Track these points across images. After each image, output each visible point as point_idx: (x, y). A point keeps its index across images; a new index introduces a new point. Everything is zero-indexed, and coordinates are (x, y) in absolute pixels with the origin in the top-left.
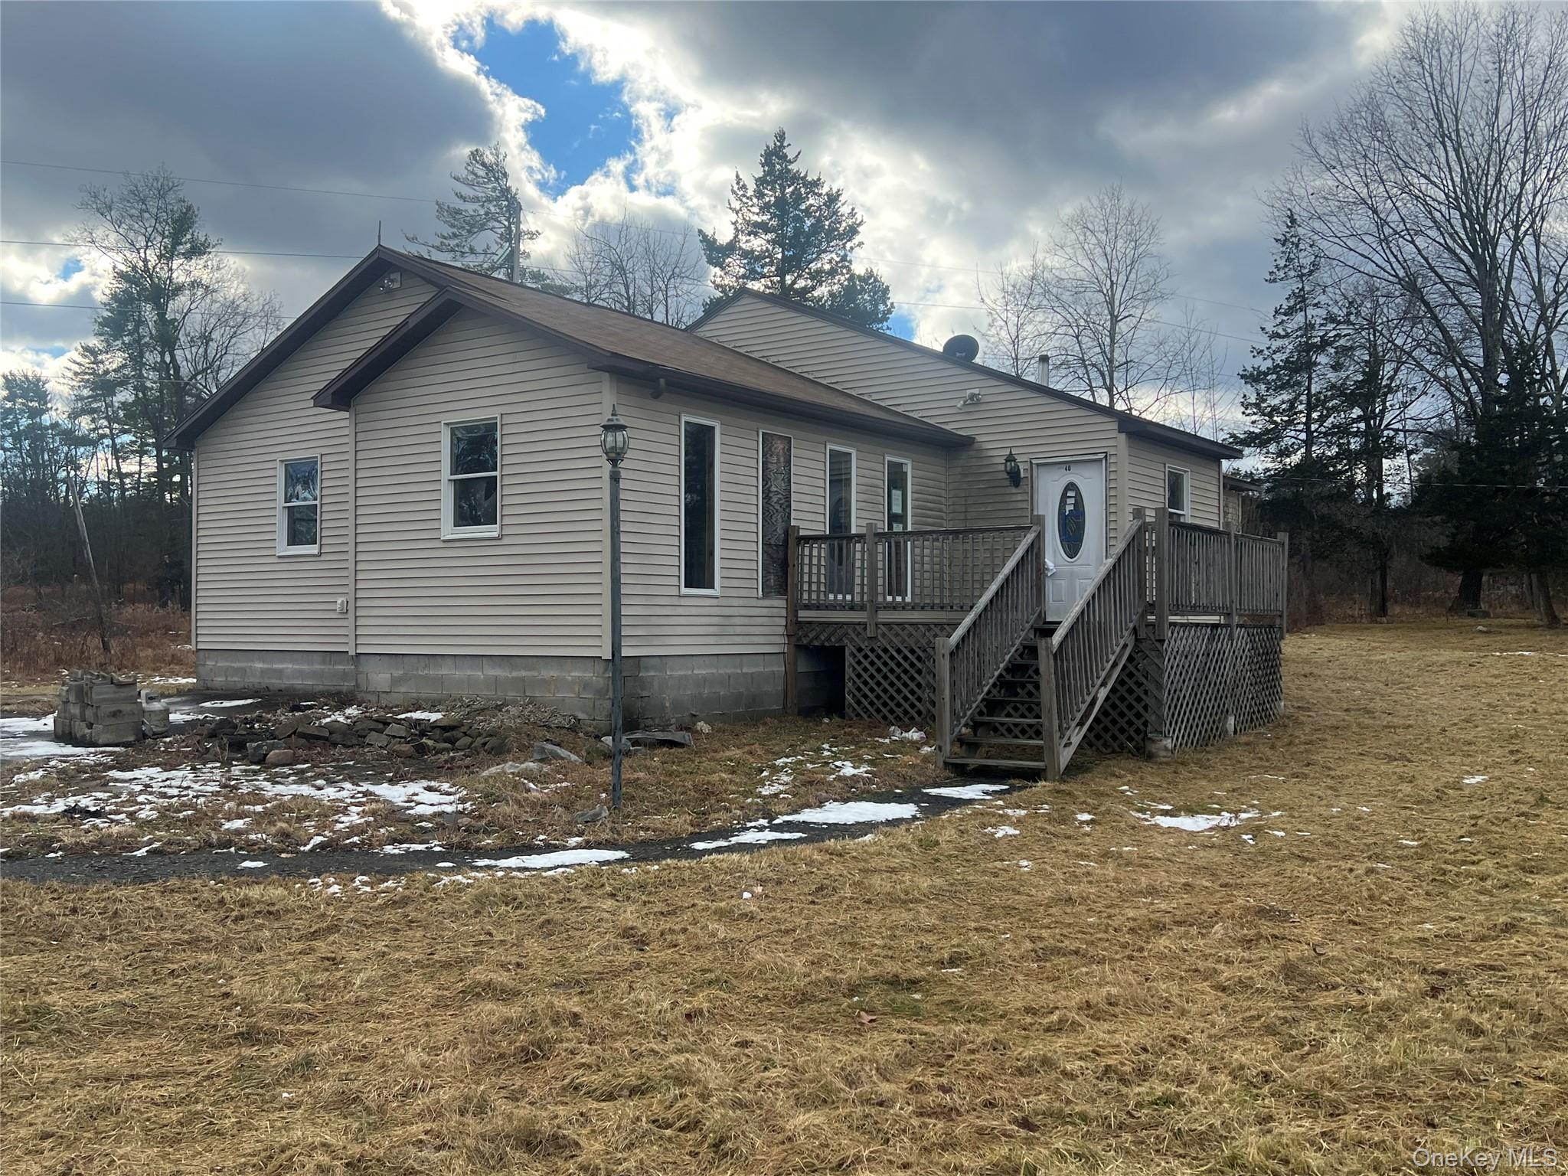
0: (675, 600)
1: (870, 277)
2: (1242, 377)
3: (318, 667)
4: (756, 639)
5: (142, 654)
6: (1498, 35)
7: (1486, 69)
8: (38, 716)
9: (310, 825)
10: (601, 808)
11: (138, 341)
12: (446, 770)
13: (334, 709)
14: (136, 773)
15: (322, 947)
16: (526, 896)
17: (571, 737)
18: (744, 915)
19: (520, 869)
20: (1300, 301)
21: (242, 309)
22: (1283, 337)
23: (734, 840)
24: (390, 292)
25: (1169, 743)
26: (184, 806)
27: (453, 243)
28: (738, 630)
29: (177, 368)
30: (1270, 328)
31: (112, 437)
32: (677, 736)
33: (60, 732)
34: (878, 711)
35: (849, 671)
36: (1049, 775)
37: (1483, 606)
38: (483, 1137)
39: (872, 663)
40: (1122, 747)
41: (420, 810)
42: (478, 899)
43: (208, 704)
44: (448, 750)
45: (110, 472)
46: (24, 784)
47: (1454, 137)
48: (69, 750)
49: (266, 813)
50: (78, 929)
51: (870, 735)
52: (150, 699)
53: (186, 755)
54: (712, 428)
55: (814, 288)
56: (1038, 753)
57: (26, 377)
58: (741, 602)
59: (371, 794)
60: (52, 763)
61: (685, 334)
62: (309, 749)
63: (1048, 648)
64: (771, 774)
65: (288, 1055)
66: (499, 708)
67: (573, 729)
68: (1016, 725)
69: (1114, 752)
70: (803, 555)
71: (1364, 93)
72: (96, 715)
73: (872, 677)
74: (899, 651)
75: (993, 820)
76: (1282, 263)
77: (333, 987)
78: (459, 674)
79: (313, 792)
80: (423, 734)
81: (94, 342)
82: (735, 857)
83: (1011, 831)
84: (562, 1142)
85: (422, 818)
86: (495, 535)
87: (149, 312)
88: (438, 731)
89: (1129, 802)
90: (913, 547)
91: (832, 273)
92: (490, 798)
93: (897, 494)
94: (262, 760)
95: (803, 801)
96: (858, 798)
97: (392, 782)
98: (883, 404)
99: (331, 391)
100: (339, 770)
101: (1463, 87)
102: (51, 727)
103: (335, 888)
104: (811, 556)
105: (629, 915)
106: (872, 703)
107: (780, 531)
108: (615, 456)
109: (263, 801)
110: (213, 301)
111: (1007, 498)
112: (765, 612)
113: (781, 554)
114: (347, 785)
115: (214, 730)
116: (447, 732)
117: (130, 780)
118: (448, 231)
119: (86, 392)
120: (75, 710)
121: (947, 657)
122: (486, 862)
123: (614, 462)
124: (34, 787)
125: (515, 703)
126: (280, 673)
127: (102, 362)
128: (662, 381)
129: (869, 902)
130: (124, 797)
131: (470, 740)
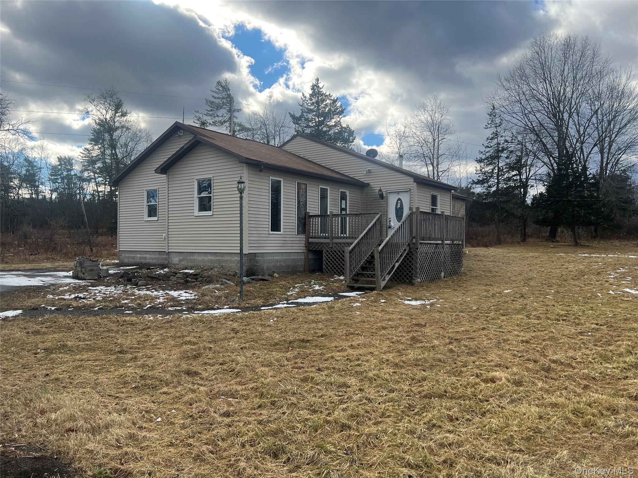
0: (267, 236)
1: (347, 128)
2: (476, 161)
3: (157, 256)
4: (295, 248)
5: (104, 253)
6: (564, 45)
7: (560, 56)
8: (67, 271)
9: (147, 302)
10: (236, 298)
11: (103, 146)
12: (193, 288)
13: (160, 269)
14: (97, 288)
15: (145, 333)
16: (206, 320)
17: (233, 278)
18: (268, 325)
19: (207, 314)
20: (496, 135)
21: (138, 135)
22: (490, 147)
23: (274, 307)
24: (180, 136)
25: (419, 280)
26: (110, 297)
27: (211, 113)
28: (289, 245)
29: (117, 155)
30: (486, 144)
31: (95, 179)
32: (266, 278)
33: (74, 276)
34: (333, 270)
35: (324, 258)
36: (377, 289)
37: (558, 239)
38: (176, 371)
39: (331, 256)
40: (405, 281)
41: (181, 298)
42: (192, 321)
43: (122, 268)
44: (195, 282)
45: (94, 191)
46: (62, 290)
47: (549, 80)
48: (77, 281)
49: (135, 299)
50: (76, 327)
51: (328, 278)
52: (102, 266)
53: (113, 283)
54: (280, 181)
55: (329, 131)
56: (374, 283)
57: (65, 157)
58: (290, 236)
59: (167, 293)
60: (71, 285)
61: (278, 149)
62: (152, 281)
63: (377, 250)
64: (293, 289)
65: (130, 356)
66: (212, 269)
67: (234, 275)
68: (370, 274)
69: (403, 283)
70: (310, 221)
71: (518, 64)
72: (85, 270)
73: (331, 260)
74: (339, 252)
75: (354, 301)
76: (490, 122)
77: (147, 341)
78: (200, 258)
79: (150, 293)
80: (187, 277)
81: (89, 146)
82: (271, 311)
83: (358, 304)
84: (197, 373)
85: (182, 300)
86: (211, 214)
87: (107, 136)
88: (192, 276)
89: (399, 297)
90: (349, 219)
91: (335, 126)
92: (203, 295)
93: (344, 202)
94: (136, 285)
95: (299, 296)
96: (317, 296)
97: (175, 290)
98: (341, 172)
99: (161, 168)
100: (160, 287)
101: (552, 62)
102: (71, 274)
103: (152, 318)
104: (313, 221)
105: (235, 325)
106: (331, 268)
107: (303, 213)
108: (241, 191)
109: (135, 295)
110: (129, 133)
111: (379, 203)
112: (298, 239)
113: (304, 221)
114: (161, 291)
115: (122, 275)
116: (195, 276)
117: (95, 290)
118: (210, 109)
119: (86, 164)
120: (79, 269)
121: (348, 253)
122: (198, 312)
123: (241, 193)
124: (66, 291)
125: (217, 267)
126: (145, 258)
127: (91, 153)
128: (262, 167)
129: (306, 322)
130: (92, 294)
131: (202, 279)
